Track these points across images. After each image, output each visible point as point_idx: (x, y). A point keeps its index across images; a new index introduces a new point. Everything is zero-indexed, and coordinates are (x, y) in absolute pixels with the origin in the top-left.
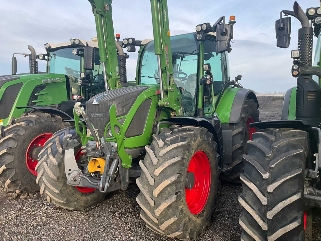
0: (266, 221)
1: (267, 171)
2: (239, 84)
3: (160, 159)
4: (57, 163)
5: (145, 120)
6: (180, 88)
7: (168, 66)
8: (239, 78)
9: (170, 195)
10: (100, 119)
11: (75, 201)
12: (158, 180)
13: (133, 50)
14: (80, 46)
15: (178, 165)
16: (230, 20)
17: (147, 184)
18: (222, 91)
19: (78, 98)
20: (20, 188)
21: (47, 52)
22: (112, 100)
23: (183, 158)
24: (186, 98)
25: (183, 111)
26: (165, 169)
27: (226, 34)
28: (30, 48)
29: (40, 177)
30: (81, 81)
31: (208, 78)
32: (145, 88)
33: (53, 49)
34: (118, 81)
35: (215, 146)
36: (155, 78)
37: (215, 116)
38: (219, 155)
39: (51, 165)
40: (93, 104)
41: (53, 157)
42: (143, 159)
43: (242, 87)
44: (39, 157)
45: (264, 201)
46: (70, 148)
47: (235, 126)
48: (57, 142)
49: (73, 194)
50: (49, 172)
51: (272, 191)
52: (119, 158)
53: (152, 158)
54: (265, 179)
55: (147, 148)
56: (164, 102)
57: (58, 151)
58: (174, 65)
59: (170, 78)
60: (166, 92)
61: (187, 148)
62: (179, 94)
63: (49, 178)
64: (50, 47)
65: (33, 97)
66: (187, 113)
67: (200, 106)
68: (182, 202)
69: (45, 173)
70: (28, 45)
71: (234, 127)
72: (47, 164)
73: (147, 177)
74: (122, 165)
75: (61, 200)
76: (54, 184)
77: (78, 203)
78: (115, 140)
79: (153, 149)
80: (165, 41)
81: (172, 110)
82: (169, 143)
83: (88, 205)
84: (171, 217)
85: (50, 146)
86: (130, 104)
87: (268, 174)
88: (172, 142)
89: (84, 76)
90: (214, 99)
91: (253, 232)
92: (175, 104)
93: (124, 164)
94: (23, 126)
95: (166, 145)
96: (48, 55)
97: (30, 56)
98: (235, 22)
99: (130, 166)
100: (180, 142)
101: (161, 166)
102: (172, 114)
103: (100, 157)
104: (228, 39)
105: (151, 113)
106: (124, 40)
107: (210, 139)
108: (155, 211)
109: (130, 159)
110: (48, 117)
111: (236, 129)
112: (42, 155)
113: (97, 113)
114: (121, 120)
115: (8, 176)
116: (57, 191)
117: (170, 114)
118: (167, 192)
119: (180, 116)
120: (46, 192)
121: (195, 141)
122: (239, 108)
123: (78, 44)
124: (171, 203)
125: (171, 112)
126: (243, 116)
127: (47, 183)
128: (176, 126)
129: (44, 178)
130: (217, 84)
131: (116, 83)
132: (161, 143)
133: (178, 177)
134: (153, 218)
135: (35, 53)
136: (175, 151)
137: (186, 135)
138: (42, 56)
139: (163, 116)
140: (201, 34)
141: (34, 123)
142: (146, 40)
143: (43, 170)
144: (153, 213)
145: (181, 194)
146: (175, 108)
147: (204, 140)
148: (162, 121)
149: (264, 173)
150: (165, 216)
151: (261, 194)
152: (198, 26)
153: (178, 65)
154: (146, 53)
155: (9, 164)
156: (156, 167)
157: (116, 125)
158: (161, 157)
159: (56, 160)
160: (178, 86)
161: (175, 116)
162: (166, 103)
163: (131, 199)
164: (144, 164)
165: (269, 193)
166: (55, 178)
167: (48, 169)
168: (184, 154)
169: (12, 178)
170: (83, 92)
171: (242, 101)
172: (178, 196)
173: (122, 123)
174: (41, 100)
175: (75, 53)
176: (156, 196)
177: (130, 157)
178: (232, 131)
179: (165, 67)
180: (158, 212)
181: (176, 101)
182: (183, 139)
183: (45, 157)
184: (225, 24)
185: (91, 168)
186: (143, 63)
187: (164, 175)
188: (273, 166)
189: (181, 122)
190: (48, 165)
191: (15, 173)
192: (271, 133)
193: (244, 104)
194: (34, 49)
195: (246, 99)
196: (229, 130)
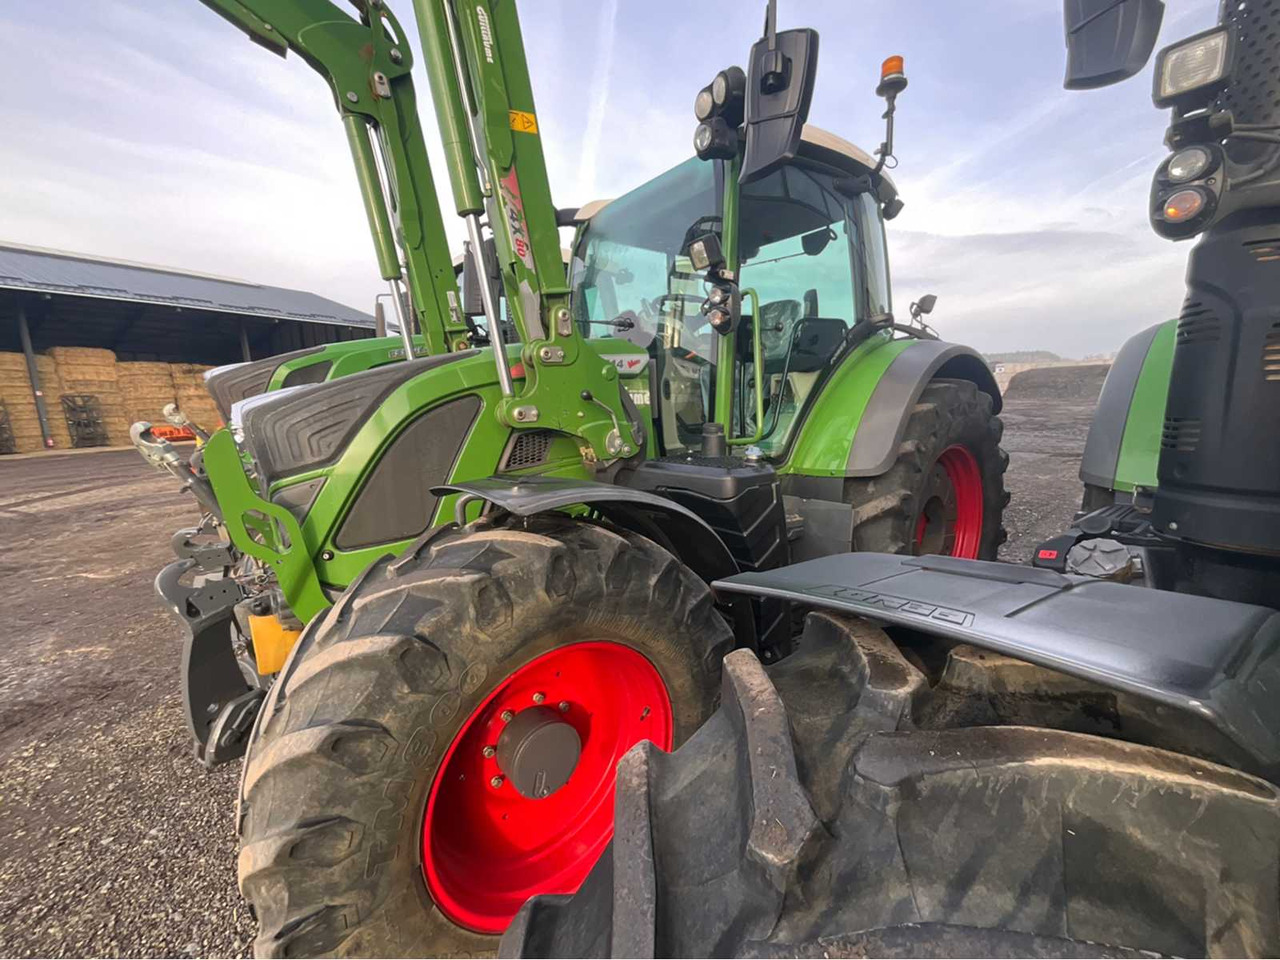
2: (926, 326)
7: (525, 259)
8: (925, 306)
18: (837, 355)
31: (717, 298)
37: (750, 457)
43: (937, 339)
47: (875, 484)
56: (505, 407)
71: (871, 489)
92: (580, 414)
111: (877, 498)
122: (892, 417)
126: (909, 446)
131: (449, 346)
146: (582, 428)
171: (910, 389)
178: (853, 507)
179: (512, 266)
193: (920, 401)
195: (930, 382)
196: (844, 502)
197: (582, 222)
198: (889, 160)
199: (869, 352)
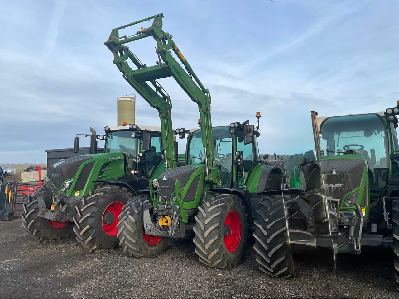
0: (267, 245)
1: (267, 218)
2: (267, 161)
3: (208, 214)
4: (135, 221)
5: (196, 190)
6: (220, 166)
7: (212, 154)
8: (266, 157)
9: (214, 235)
10: (167, 190)
11: (145, 250)
12: (207, 226)
13: (183, 137)
14: (137, 130)
15: (219, 217)
16: (257, 115)
17: (200, 230)
18: (252, 168)
19: (135, 173)
20: (97, 244)
21: (105, 133)
22: (176, 177)
23: (222, 213)
24: (224, 173)
25: (222, 184)
26: (211, 220)
27: (250, 132)
28: (92, 130)
29: (121, 232)
30: (139, 159)
31: (239, 160)
32: (195, 168)
33: (112, 131)
34: (175, 162)
35: (244, 208)
36: (200, 159)
37: (244, 187)
38: (247, 215)
39: (130, 222)
40: (163, 179)
41: (131, 217)
42: (196, 215)
44: (120, 217)
45: (265, 233)
46: (147, 209)
48: (134, 207)
49: (143, 245)
50: (129, 227)
51: (269, 228)
52: (180, 215)
53: (203, 214)
54: (266, 222)
55: (199, 208)
56: (209, 178)
57: (134, 212)
58: (215, 148)
59: (213, 161)
60: (210, 171)
61: (224, 207)
62: (219, 172)
63: (129, 231)
64: (109, 129)
65: (101, 173)
66: (225, 185)
67: (234, 180)
68: (222, 240)
69: (126, 228)
70: (90, 128)
72: (127, 221)
73: (200, 225)
74: (181, 221)
75: (136, 248)
76: (132, 235)
77: (146, 251)
78: (178, 204)
79: (203, 208)
80: (209, 138)
81: (214, 184)
82: (213, 204)
83: (153, 254)
84: (215, 250)
85: (128, 210)
86: (187, 180)
87: (267, 219)
88: (215, 204)
89: (142, 155)
90: (245, 174)
91: (261, 252)
92: (216, 179)
93: (183, 220)
94: (102, 195)
95: (211, 205)
96: (107, 135)
97: (92, 136)
98: (261, 117)
99: (187, 221)
100: (220, 203)
101: (209, 218)
102: (214, 186)
103: (167, 215)
104: (252, 135)
105: (200, 185)
106: (176, 129)
107: (240, 203)
108: (205, 246)
109: (187, 216)
110: (118, 188)
112: (122, 216)
113: (166, 186)
114: (181, 190)
115: (89, 234)
116: (134, 241)
117: (213, 186)
118: (212, 234)
119: (220, 187)
120: (126, 242)
121: (229, 203)
122: (264, 181)
123: (136, 128)
124: (215, 240)
125: (213, 184)
126: (268, 187)
127: (127, 236)
128: (217, 194)
129: (124, 232)
130: (248, 163)
131: (173, 164)
132: (208, 204)
133: (219, 224)
134: (203, 251)
135: (96, 134)
136: (217, 209)
137: (224, 199)
138: (102, 136)
139: (208, 187)
140: (234, 130)
141: (109, 193)
142: (193, 129)
143: (124, 226)
144: (204, 248)
145: (221, 235)
146: (216, 182)
147: (235, 203)
148: (208, 191)
149: (266, 219)
150: (211, 249)
151: (264, 230)
152: (232, 124)
153: (218, 145)
154: (193, 139)
155: (91, 225)
156: (206, 219)
157: (179, 194)
158: (208, 213)
159: (134, 219)
160: (218, 165)
161: (216, 187)
162: (210, 179)
163: (183, 251)
164: (198, 217)
165: (268, 229)
166: (133, 231)
167: (128, 225)
168: (223, 211)
169: (93, 235)
170: (138, 168)
171: (267, 176)
172: (219, 236)
173: (182, 192)
174: (106, 175)
175: (133, 136)
176: (206, 236)
177: (187, 215)
179: (210, 155)
180: (207, 247)
181: (217, 177)
182: (222, 202)
183: (125, 217)
184: (250, 125)
185: (161, 222)
186: (191, 146)
187: (211, 223)
188: (270, 215)
189: (221, 191)
190: (128, 223)
191: (95, 232)
192: (273, 198)
193: (269, 178)
194: (95, 130)
195: (270, 174)
196: (257, 198)
197: (191, 133)
198: (258, 129)
199: (257, 168)
